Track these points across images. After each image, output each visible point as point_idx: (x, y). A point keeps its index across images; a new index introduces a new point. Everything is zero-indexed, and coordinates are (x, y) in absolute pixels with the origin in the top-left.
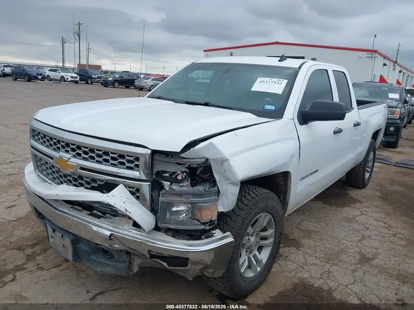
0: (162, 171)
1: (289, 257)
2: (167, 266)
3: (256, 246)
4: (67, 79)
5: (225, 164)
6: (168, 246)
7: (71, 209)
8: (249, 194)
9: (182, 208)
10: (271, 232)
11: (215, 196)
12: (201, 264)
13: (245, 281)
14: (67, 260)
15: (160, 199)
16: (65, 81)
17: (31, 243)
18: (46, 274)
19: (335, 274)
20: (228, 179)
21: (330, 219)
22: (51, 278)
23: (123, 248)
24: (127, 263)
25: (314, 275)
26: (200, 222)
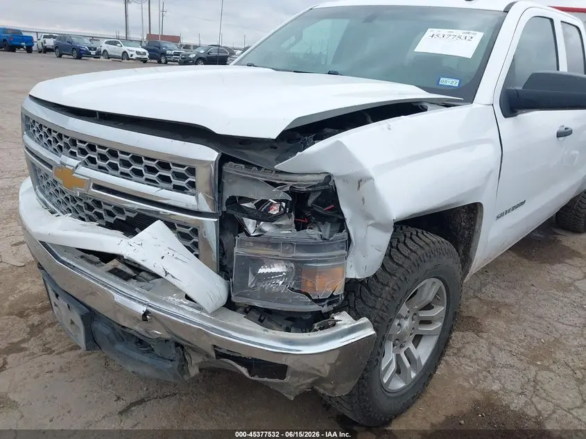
0: (241, 198)
1: (463, 350)
2: (247, 375)
3: (411, 334)
4: (132, 55)
5: (364, 186)
6: (249, 342)
7: (80, 260)
8: (405, 243)
9: (278, 268)
10: (439, 311)
11: (342, 248)
12: (311, 375)
13: (389, 397)
14: (77, 347)
15: (236, 250)
16: (129, 59)
17: (40, 305)
18: (55, 361)
19: (546, 387)
20: (368, 217)
21: (532, 282)
22: (61, 370)
23: (168, 336)
24: (176, 364)
25: (509, 387)
26: (310, 297)
